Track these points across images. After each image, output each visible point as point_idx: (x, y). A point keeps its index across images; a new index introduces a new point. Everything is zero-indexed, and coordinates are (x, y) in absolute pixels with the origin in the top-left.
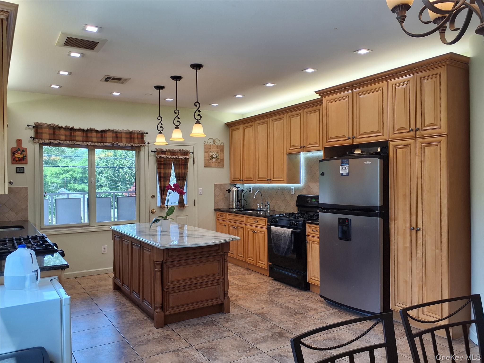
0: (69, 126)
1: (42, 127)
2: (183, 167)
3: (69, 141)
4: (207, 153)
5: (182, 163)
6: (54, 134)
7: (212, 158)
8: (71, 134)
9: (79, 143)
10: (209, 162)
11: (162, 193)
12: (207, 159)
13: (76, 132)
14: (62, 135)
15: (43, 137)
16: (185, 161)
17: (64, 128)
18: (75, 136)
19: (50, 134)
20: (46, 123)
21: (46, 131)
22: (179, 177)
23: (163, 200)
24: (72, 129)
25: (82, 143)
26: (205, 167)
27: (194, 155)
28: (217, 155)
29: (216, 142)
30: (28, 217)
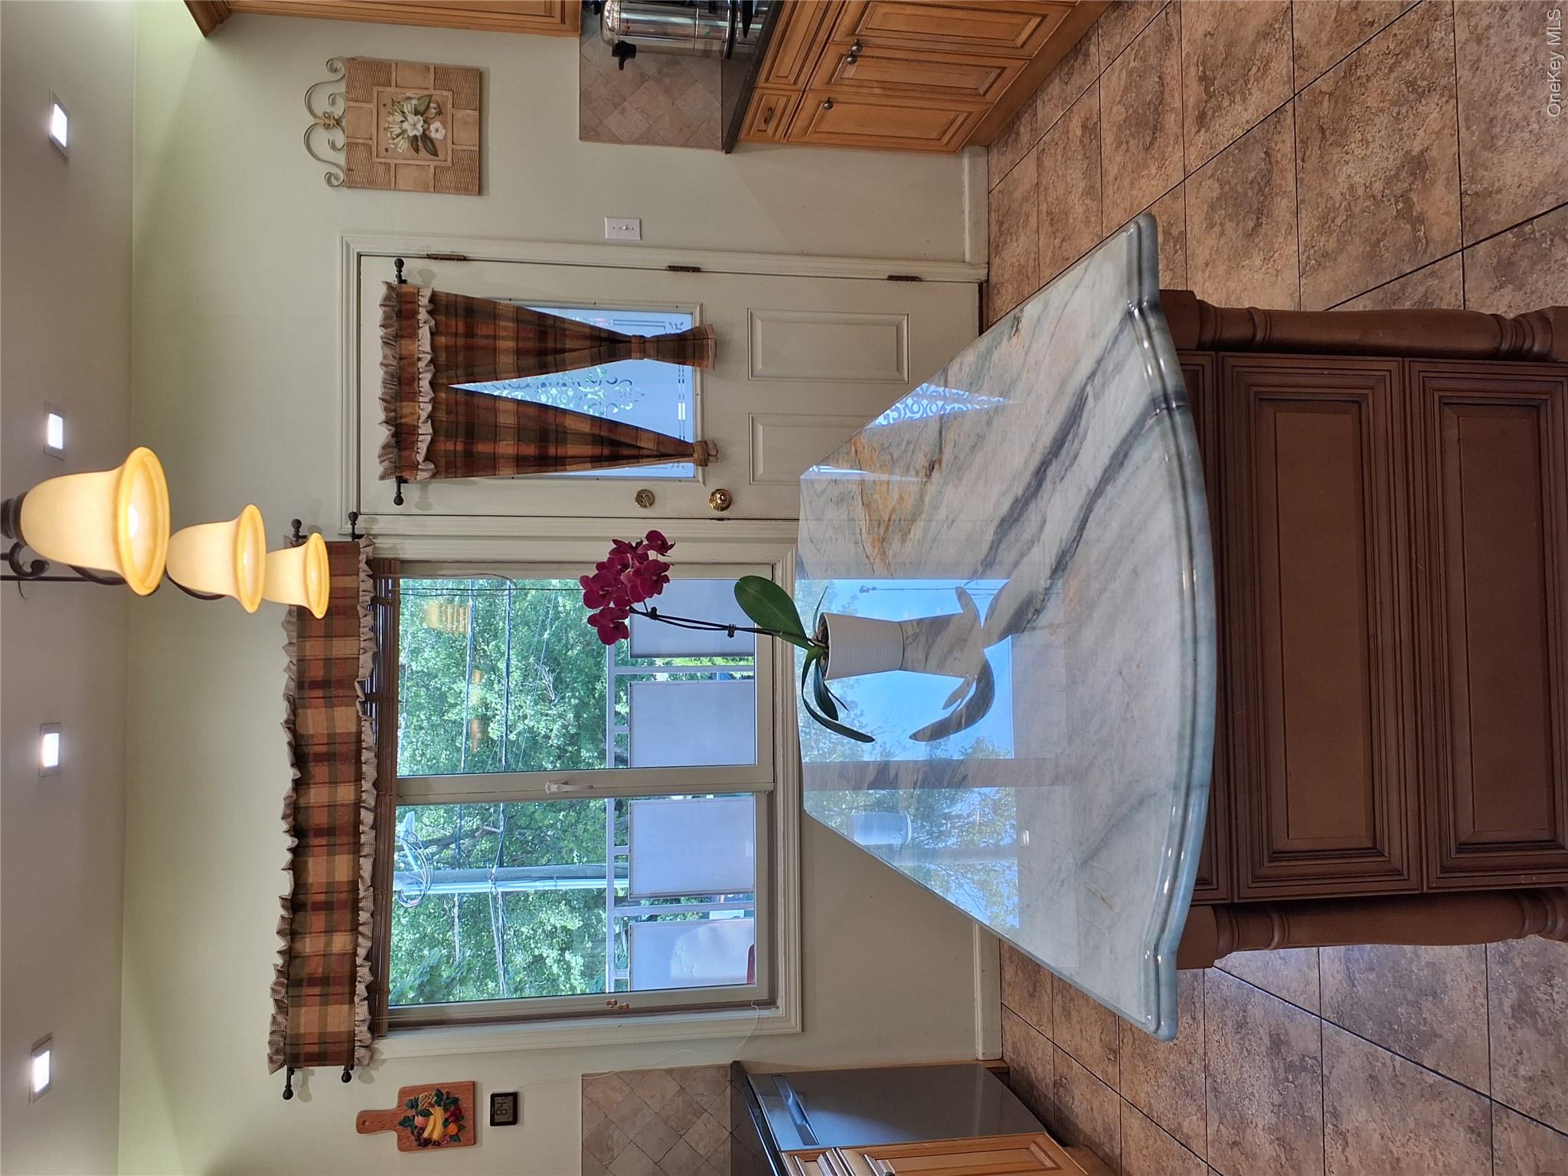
0: (278, 918)
1: (292, 1036)
2: (483, 330)
3: (355, 909)
4: (400, 172)
5: (461, 330)
6: (324, 981)
7: (423, 143)
8: (318, 907)
9: (366, 865)
10: (449, 164)
11: (625, 452)
12: (431, 176)
13: (310, 880)
14: (329, 944)
15: (344, 1028)
16: (447, 314)
17: (292, 940)
18: (330, 888)
19: (325, 1000)
20: (270, 1019)
21: (308, 1020)
22: (542, 353)
23: (663, 450)
24: (295, 904)
25: (366, 850)
26: (480, 193)
27: (412, 252)
28: (408, 108)
29: (329, 109)
30: (719, 1068)
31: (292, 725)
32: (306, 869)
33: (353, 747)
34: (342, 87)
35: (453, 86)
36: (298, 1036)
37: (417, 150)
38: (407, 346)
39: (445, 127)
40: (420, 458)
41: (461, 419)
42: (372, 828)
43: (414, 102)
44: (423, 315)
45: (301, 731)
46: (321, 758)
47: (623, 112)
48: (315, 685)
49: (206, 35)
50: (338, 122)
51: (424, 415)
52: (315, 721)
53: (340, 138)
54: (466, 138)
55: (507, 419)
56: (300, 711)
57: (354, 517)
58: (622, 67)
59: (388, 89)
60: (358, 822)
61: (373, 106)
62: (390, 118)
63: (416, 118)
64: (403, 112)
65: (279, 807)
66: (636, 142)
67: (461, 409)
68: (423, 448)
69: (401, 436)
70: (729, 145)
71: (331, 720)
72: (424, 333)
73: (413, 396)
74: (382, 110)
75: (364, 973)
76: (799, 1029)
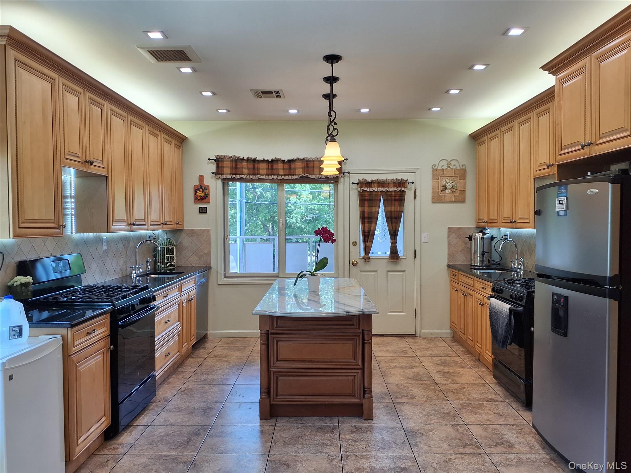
0: (252, 157)
1: (223, 160)
2: (397, 203)
3: (253, 175)
4: (437, 182)
5: (396, 198)
6: (236, 167)
7: (445, 188)
8: (254, 166)
9: (264, 177)
10: (440, 194)
11: (366, 239)
12: (436, 190)
13: (260, 164)
14: (245, 168)
15: (225, 172)
16: (400, 194)
17: (246, 160)
18: (258, 169)
19: (232, 168)
20: (228, 155)
21: (227, 164)
22: (391, 218)
23: (367, 248)
24: (255, 161)
25: (267, 177)
26: (432, 202)
27: (416, 186)
29: (452, 164)
30: (210, 263)
31: (298, 159)
32: (263, 163)
33: (292, 174)
34: (458, 168)
35: (460, 195)
36: (223, 162)
37: (442, 186)
38: (392, 185)
39: (449, 193)
40: (363, 188)
41: (374, 198)
42: (273, 178)
43: (455, 185)
44: (399, 189)
45: (296, 161)
46: (290, 166)
47: (457, 238)
48: (307, 164)
49: (470, 135)
50: (449, 167)
51: (374, 189)
52: (299, 165)
53: (445, 167)
54: (447, 198)
55: (374, 209)
56: (301, 161)
57: (349, 173)
58: (466, 238)
59: (458, 179)
60: (274, 175)
61: (454, 175)
62: (451, 180)
63: (451, 186)
64: (452, 183)
65: (278, 157)
66: (448, 241)
67: (376, 198)
68: (366, 189)
69: (369, 184)
70: (448, 266)
71: (299, 168)
72: (395, 189)
73: (379, 186)
74: (453, 178)
75: (238, 177)
76: (219, 284)
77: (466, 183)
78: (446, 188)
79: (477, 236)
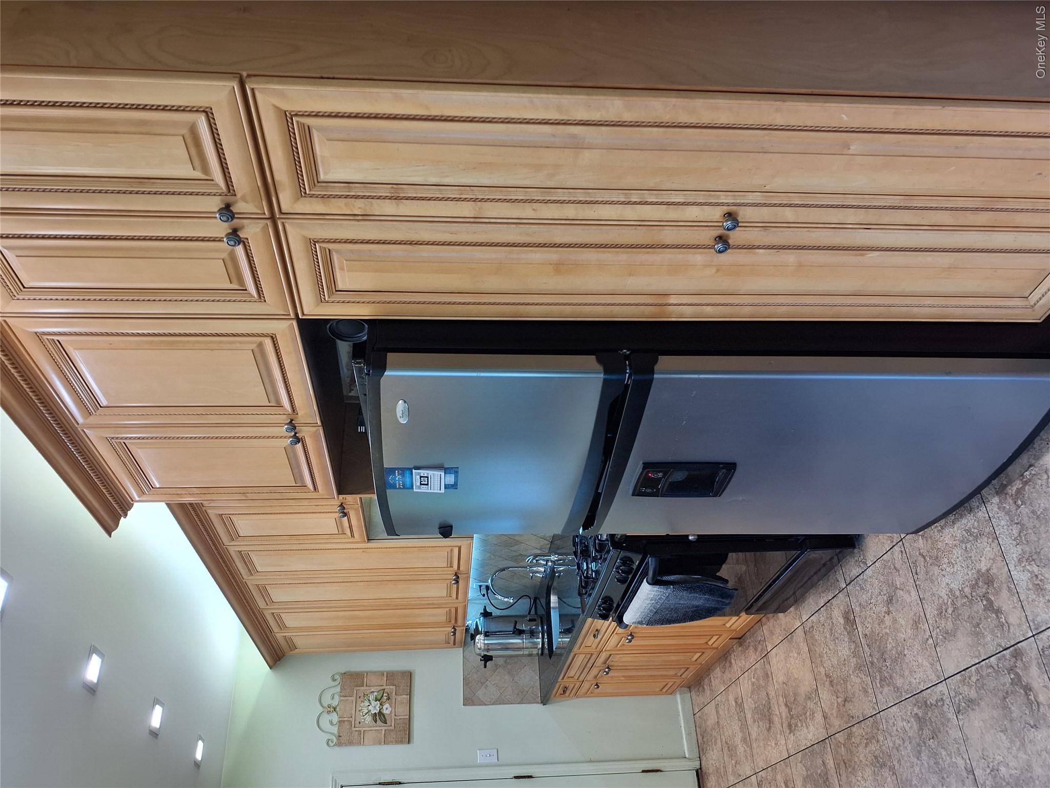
4: (366, 734)
10: (393, 728)
12: (383, 735)
26: (409, 742)
28: (372, 697)
29: (330, 702)
34: (338, 689)
35: (396, 682)
37: (376, 721)
39: (391, 706)
43: (375, 694)
47: (487, 686)
49: (271, 668)
50: (335, 709)
53: (335, 717)
54: (402, 711)
58: (485, 667)
59: (362, 688)
61: (354, 699)
62: (362, 705)
63: (376, 703)
64: (369, 700)
66: (492, 704)
70: (545, 701)
74: (359, 700)
77: (371, 672)
78: (380, 713)
79: (482, 645)
